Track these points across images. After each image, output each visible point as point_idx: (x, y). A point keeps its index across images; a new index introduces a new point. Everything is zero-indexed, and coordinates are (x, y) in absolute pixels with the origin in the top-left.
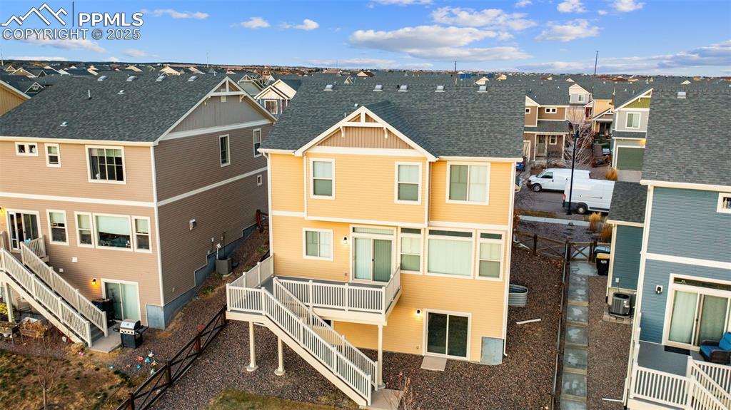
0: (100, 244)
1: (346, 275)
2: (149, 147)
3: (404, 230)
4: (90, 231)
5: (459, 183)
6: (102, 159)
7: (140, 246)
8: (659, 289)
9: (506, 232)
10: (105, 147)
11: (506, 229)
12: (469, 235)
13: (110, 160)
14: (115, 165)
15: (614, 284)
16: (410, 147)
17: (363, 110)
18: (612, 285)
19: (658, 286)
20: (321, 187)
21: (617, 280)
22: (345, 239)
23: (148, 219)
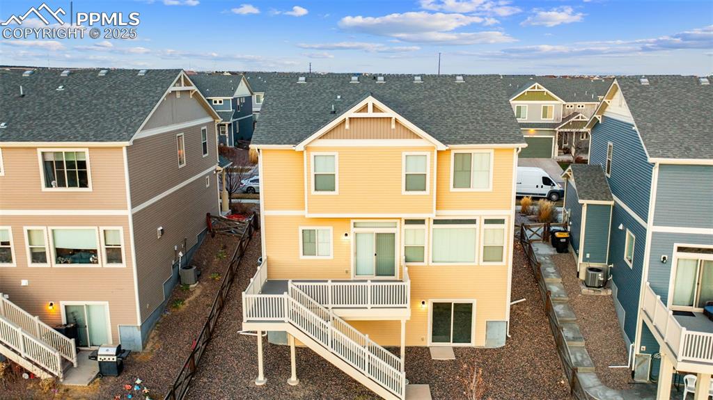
0: (58, 262)
1: (347, 272)
2: (121, 148)
3: (408, 222)
4: (44, 248)
5: (462, 171)
6: (60, 164)
7: (110, 260)
8: (664, 258)
9: (509, 217)
10: (64, 150)
11: (509, 214)
12: (473, 222)
13: (70, 164)
14: (77, 170)
15: (585, 260)
16: (418, 137)
17: (370, 100)
18: (584, 261)
19: (663, 256)
20: (324, 183)
21: (588, 256)
22: (346, 235)
23: (121, 229)
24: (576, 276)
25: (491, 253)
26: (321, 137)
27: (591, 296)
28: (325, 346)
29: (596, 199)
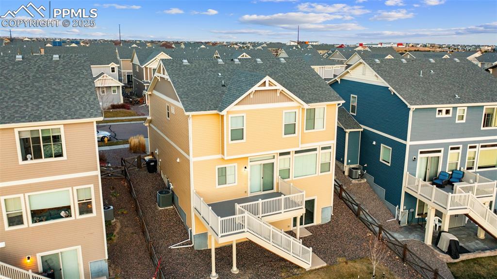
0: (34, 221)
1: (246, 192)
2: (93, 122)
3: (281, 154)
4: (22, 212)
5: (310, 119)
6: (36, 140)
7: (82, 212)
9: (334, 144)
10: (40, 128)
11: (333, 142)
12: (315, 150)
13: (47, 139)
14: (52, 143)
15: (348, 164)
16: (291, 101)
17: (267, 79)
18: (347, 164)
19: (414, 157)
20: (238, 135)
21: (349, 161)
22: (245, 168)
23: (92, 186)
24: (342, 174)
25: (325, 168)
26: (237, 104)
27: (357, 184)
28: (269, 242)
29: (354, 128)
